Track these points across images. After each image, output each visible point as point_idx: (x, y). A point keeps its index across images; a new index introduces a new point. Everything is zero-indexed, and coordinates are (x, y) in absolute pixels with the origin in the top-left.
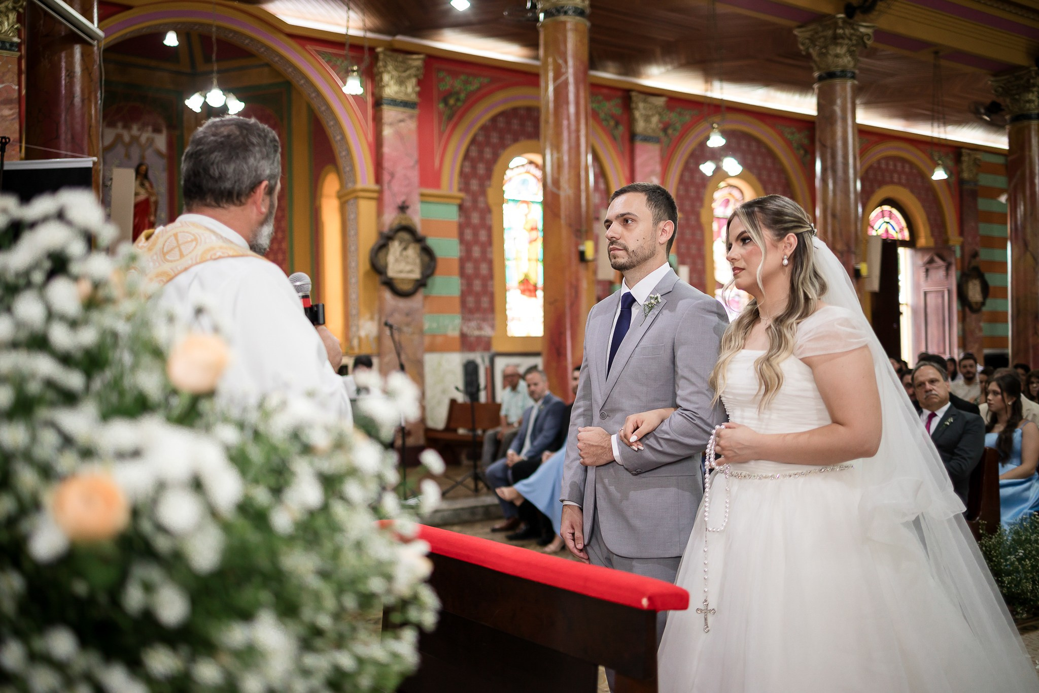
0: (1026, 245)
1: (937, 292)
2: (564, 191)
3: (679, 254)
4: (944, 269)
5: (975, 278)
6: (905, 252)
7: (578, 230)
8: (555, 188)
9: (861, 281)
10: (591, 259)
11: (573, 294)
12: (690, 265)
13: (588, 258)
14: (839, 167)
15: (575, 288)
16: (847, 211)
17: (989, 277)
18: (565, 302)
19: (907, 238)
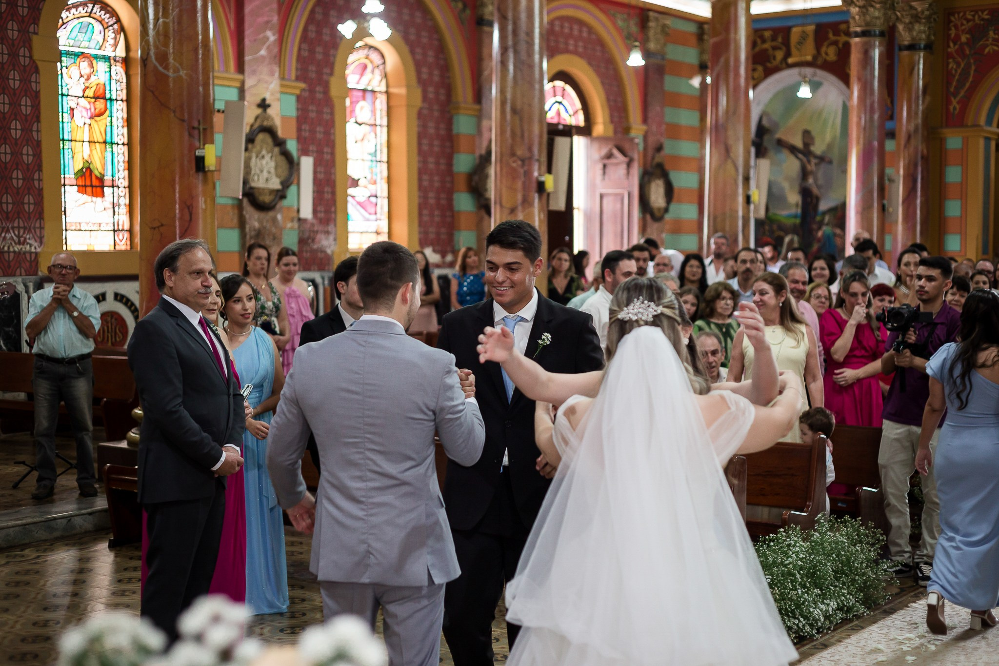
0: (728, 150)
1: (616, 195)
2: (174, 72)
3: (300, 139)
4: (624, 166)
5: (659, 178)
6: (579, 142)
7: (194, 128)
8: (161, 65)
9: (545, 196)
10: (212, 168)
11: (187, 217)
12: (315, 154)
13: (208, 167)
14: (523, 47)
15: (189, 208)
16: (530, 105)
17: (674, 176)
18: (175, 227)
19: (582, 123)
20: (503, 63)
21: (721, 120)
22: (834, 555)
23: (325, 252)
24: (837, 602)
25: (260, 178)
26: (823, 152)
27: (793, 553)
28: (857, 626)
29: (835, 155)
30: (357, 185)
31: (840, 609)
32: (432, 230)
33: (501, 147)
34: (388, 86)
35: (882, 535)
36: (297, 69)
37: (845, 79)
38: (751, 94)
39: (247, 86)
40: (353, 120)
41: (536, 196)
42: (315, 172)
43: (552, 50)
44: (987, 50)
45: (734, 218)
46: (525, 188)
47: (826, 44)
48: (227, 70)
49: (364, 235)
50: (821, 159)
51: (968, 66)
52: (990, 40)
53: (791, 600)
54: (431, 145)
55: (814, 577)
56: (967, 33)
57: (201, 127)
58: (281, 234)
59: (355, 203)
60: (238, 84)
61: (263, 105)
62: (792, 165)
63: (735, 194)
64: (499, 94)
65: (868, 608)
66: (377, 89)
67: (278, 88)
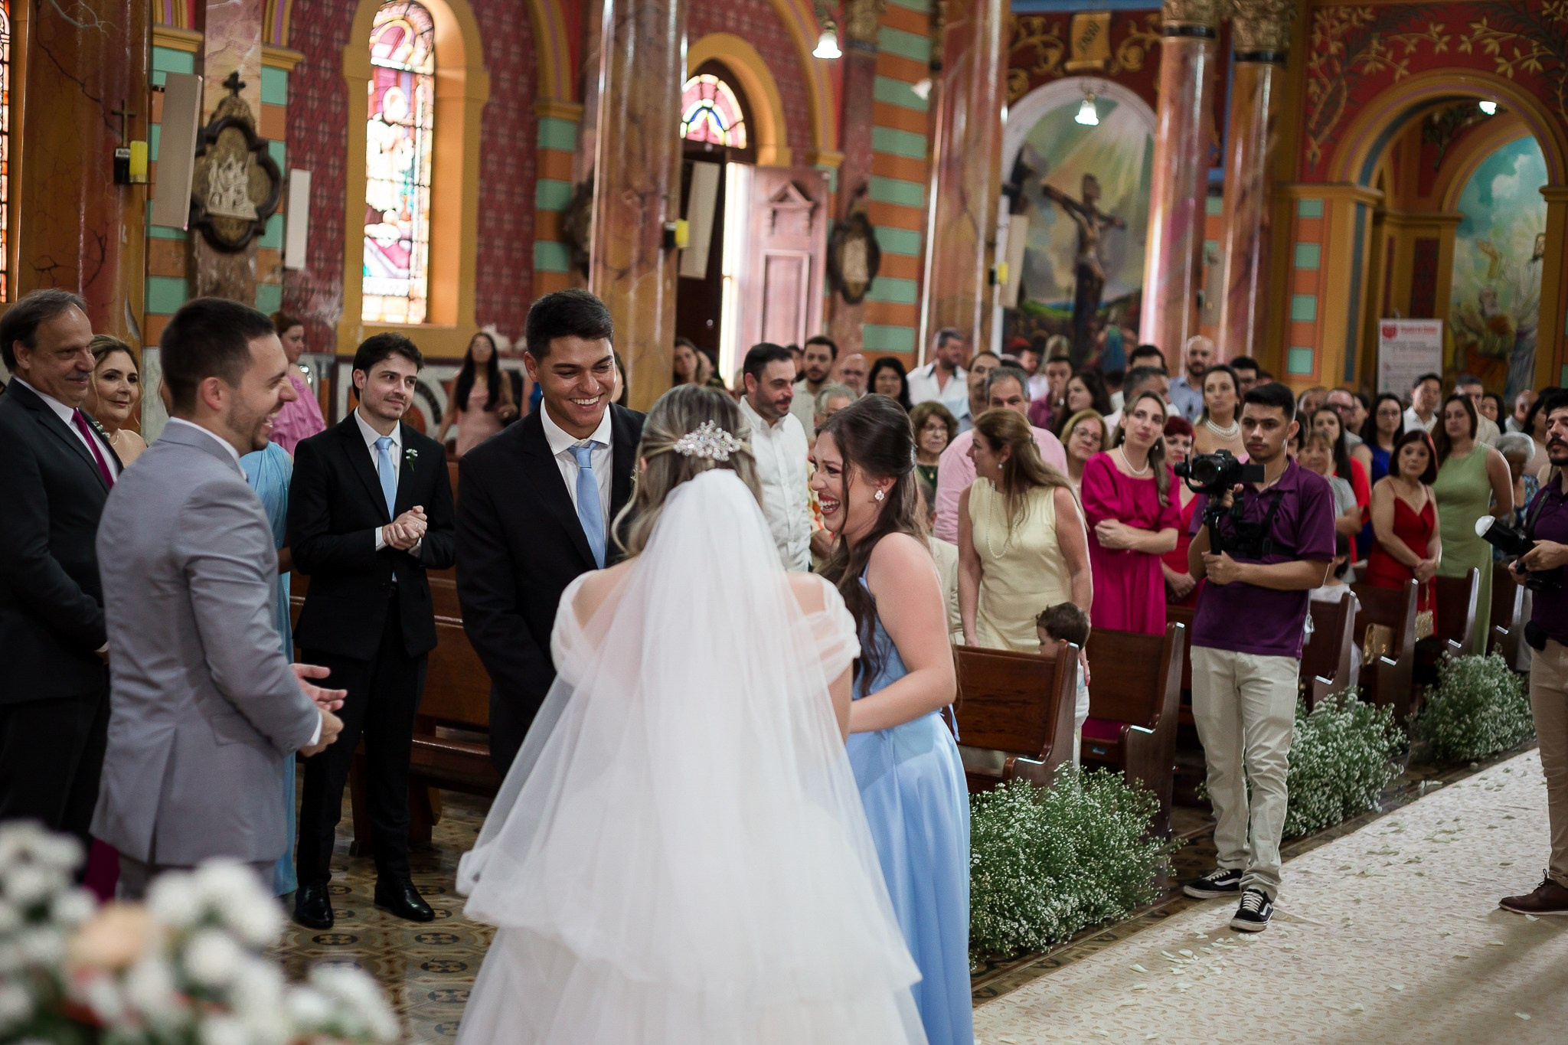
0: (963, 199)
1: (790, 259)
2: (86, 21)
3: (290, 141)
4: (805, 215)
5: (859, 237)
6: (736, 173)
7: (114, 113)
8: (63, 11)
9: (674, 254)
10: (142, 179)
11: (97, 255)
12: (314, 168)
13: (135, 177)
14: (650, 17)
15: (101, 241)
16: (658, 110)
17: (883, 235)
18: (77, 270)
19: (741, 141)
20: (619, 41)
21: (956, 154)
22: (1079, 827)
23: (324, 324)
24: (1079, 898)
25: (224, 199)
26: (1113, 211)
27: (1016, 821)
28: (1108, 935)
29: (1130, 217)
30: (381, 221)
31: (1084, 908)
32: (497, 298)
33: (609, 173)
34: (436, 66)
35: (1154, 799)
36: (290, 29)
37: (1151, 99)
38: (1004, 113)
39: (207, 53)
40: (378, 116)
41: (661, 252)
42: (313, 196)
43: (697, 26)
44: (1367, 69)
45: (969, 305)
46: (644, 240)
47: (1125, 43)
48: (176, 25)
49: (388, 300)
50: (1110, 221)
51: (1338, 90)
52: (1373, 54)
53: (1009, 891)
54: (501, 164)
55: (1046, 858)
56: (1339, 40)
57: (126, 114)
58: (254, 290)
59: (375, 248)
60: (193, 48)
61: (234, 83)
62: (1065, 227)
63: (971, 269)
64: (609, 90)
65: (1128, 910)
66: (419, 70)
67: (258, 58)
